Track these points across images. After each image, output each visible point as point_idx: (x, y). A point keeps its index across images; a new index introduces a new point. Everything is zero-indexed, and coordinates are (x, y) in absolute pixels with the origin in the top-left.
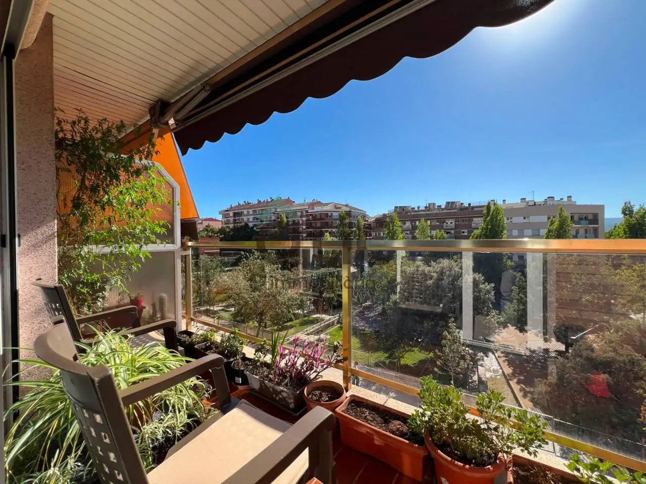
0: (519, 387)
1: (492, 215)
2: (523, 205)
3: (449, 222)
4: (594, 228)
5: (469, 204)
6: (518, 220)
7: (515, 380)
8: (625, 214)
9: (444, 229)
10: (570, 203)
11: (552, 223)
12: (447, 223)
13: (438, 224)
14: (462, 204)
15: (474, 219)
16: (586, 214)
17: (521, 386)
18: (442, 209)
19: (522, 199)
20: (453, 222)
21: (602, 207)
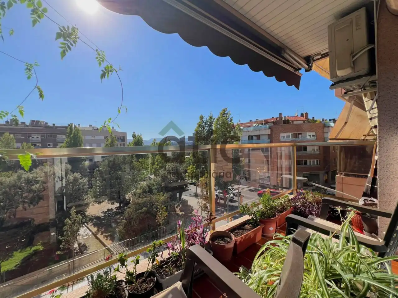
0: (102, 236)
1: (74, 133)
2: (91, 129)
3: (35, 136)
4: (123, 143)
5: (54, 124)
6: (89, 137)
7: (100, 233)
8: (133, 138)
9: (31, 142)
10: (113, 130)
11: (107, 140)
12: (33, 137)
13: (24, 137)
14: (46, 123)
15: (58, 136)
16: (120, 136)
17: (104, 235)
18: (27, 126)
19: (90, 125)
20: (39, 136)
21: (126, 133)
